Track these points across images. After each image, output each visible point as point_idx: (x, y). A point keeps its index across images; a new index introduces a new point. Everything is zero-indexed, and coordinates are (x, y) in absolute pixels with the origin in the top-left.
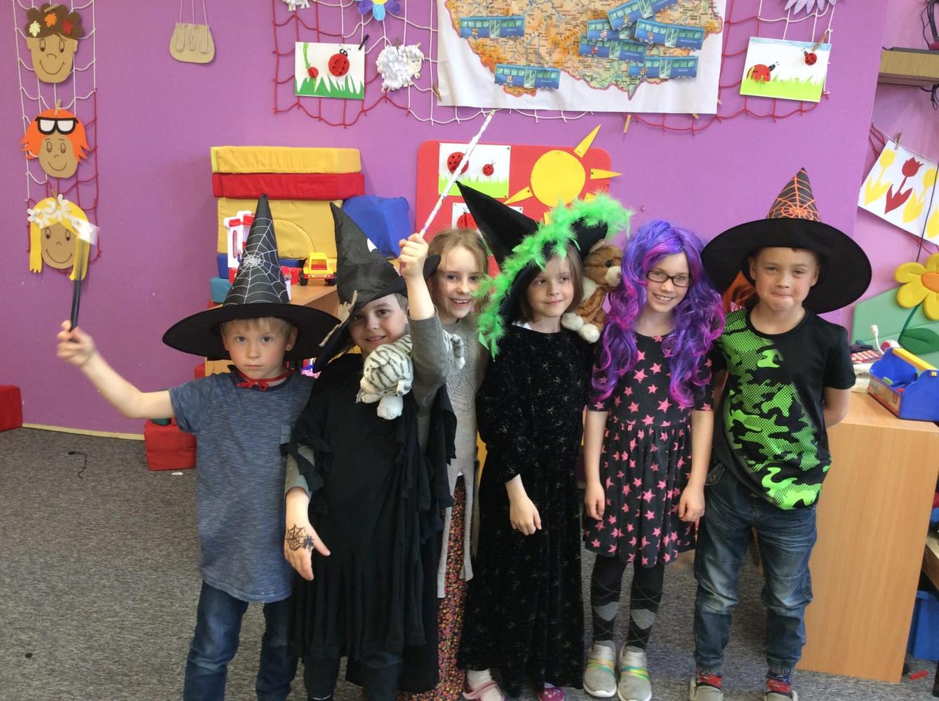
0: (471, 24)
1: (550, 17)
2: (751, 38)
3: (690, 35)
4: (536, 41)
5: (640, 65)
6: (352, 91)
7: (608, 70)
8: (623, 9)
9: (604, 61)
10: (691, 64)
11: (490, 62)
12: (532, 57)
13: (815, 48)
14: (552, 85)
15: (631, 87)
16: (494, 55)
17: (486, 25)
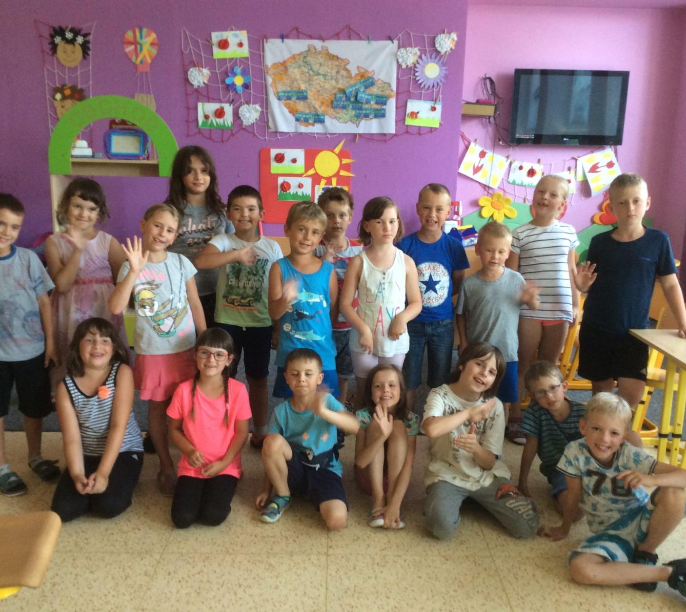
0: (283, 94)
1: (319, 91)
2: (409, 100)
3: (381, 99)
4: (313, 102)
5: (361, 112)
6: (226, 125)
7: (346, 114)
8: (351, 88)
9: (344, 111)
10: (383, 112)
11: (293, 111)
12: (312, 109)
13: (435, 104)
14: (322, 121)
15: (357, 122)
16: (294, 108)
17: (290, 94)
